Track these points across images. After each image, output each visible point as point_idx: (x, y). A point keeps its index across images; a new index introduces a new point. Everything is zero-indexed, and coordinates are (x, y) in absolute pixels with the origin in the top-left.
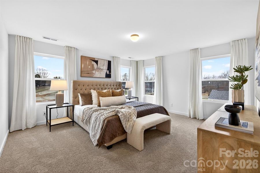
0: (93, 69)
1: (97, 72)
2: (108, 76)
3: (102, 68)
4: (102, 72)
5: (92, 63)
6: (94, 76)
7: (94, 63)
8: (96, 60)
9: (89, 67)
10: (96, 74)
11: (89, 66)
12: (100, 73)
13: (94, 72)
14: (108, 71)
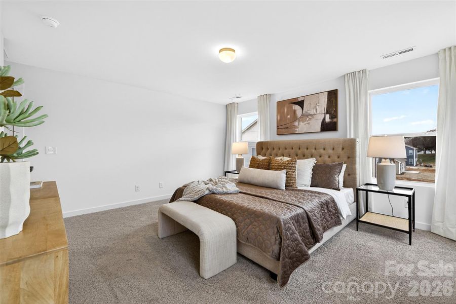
0: (295, 118)
1: (301, 123)
2: (330, 126)
3: (312, 112)
4: (312, 122)
5: (294, 108)
6: (296, 131)
7: (297, 108)
8: (300, 99)
9: (289, 117)
10: (300, 127)
11: (288, 115)
12: (308, 124)
13: (296, 124)
14: (328, 116)
